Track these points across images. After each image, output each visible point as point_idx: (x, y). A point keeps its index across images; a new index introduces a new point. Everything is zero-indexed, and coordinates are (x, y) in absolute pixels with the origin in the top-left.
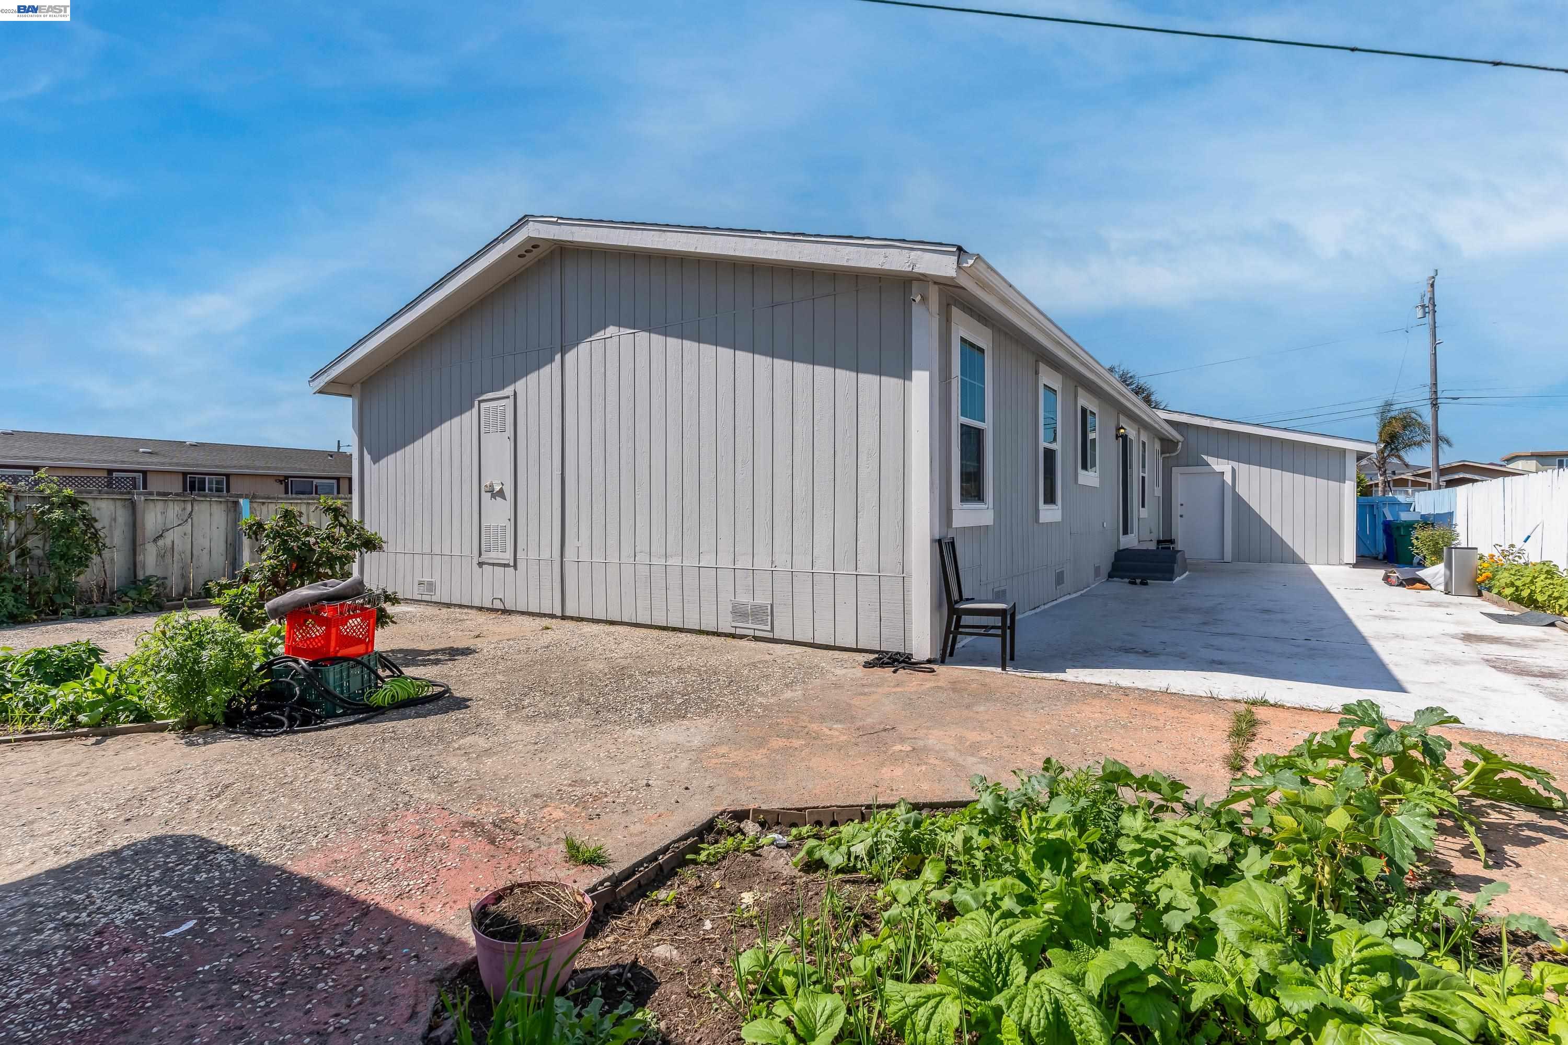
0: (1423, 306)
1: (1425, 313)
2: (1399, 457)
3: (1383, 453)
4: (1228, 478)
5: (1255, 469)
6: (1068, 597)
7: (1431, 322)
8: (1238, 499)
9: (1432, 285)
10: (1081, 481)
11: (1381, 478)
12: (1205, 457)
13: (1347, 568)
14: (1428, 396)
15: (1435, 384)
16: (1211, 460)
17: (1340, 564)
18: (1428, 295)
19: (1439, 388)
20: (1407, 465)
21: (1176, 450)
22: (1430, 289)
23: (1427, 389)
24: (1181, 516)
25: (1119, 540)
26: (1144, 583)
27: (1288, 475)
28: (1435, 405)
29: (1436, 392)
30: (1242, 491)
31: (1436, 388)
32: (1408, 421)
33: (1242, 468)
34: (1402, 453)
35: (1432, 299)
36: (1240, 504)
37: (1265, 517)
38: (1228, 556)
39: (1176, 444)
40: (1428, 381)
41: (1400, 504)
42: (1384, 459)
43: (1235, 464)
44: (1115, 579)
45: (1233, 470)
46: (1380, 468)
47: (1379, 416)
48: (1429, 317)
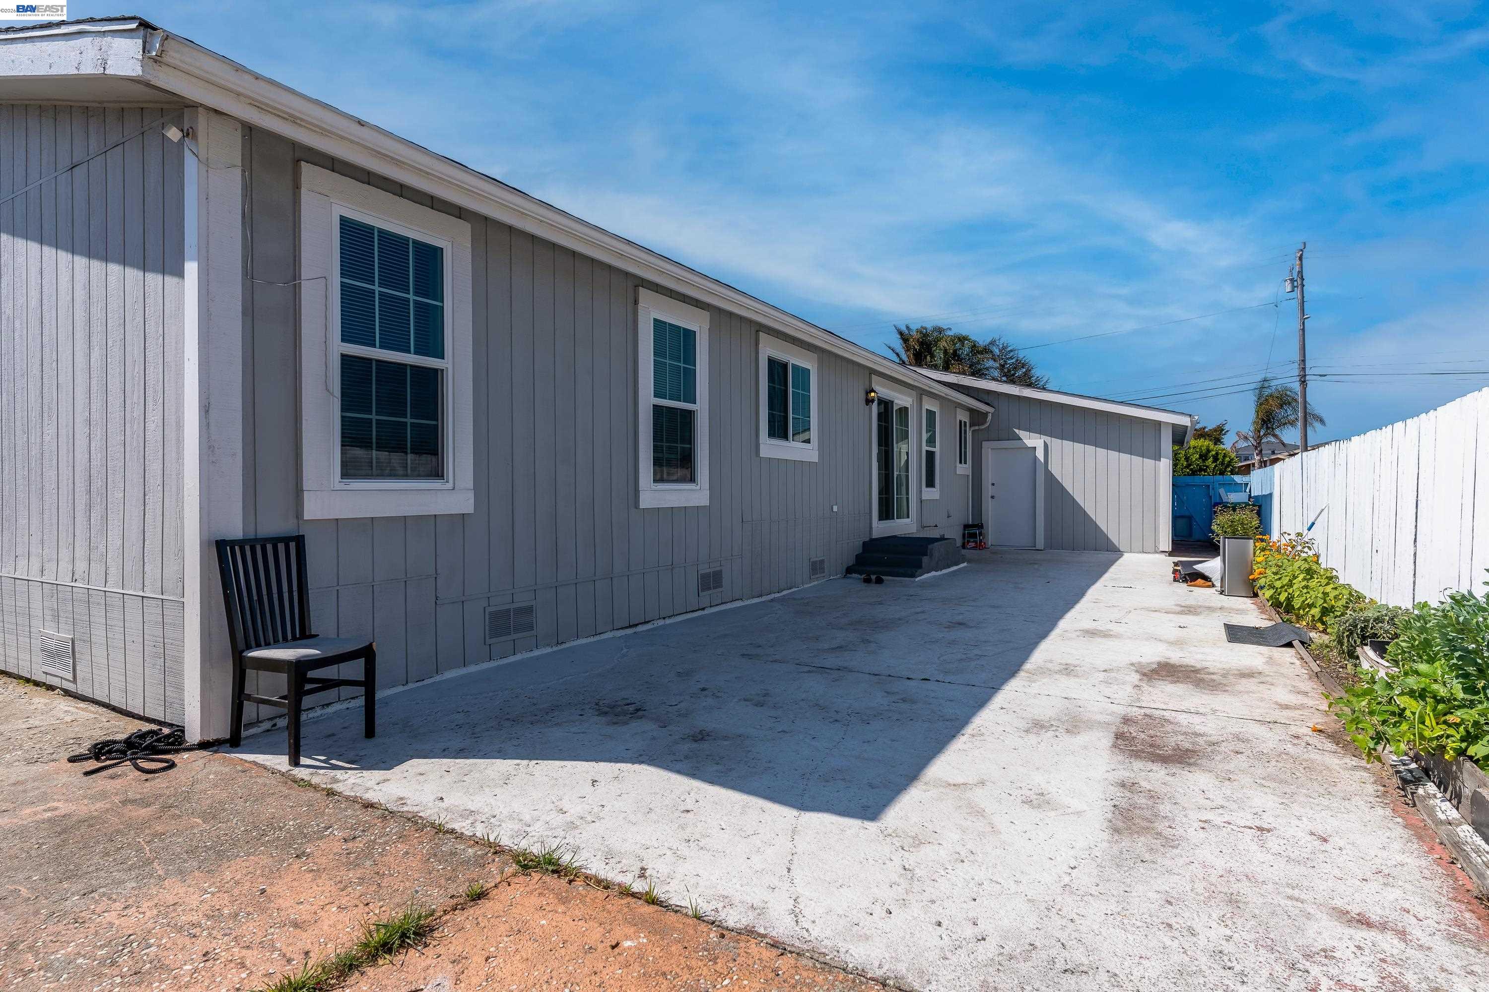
0: (1292, 280)
1: (1293, 287)
2: (1275, 436)
3: (1259, 432)
4: (1040, 455)
5: (1067, 444)
6: (738, 604)
7: (1299, 297)
8: (1050, 477)
9: (1301, 258)
10: (765, 452)
11: (1257, 458)
12: (1017, 431)
13: (1162, 557)
14: (1296, 372)
15: (1304, 361)
16: (1022, 434)
17: (1156, 552)
18: (1297, 269)
19: (1308, 365)
20: (1283, 444)
21: (985, 422)
22: (1298, 262)
23: (1296, 365)
24: (992, 497)
25: (871, 528)
26: (879, 581)
27: (1101, 452)
28: (1303, 382)
29: (1304, 369)
30: (1055, 469)
31: (1305, 365)
32: (1284, 400)
33: (1055, 444)
34: (1277, 432)
35: (1300, 272)
36: (1052, 482)
37: (1079, 499)
38: (1040, 543)
39: (986, 414)
40: (1297, 357)
41: (1236, 484)
42: (1260, 438)
43: (1048, 439)
44: (854, 575)
45: (1046, 445)
46: (1256, 448)
47: (1257, 391)
48: (1298, 291)
